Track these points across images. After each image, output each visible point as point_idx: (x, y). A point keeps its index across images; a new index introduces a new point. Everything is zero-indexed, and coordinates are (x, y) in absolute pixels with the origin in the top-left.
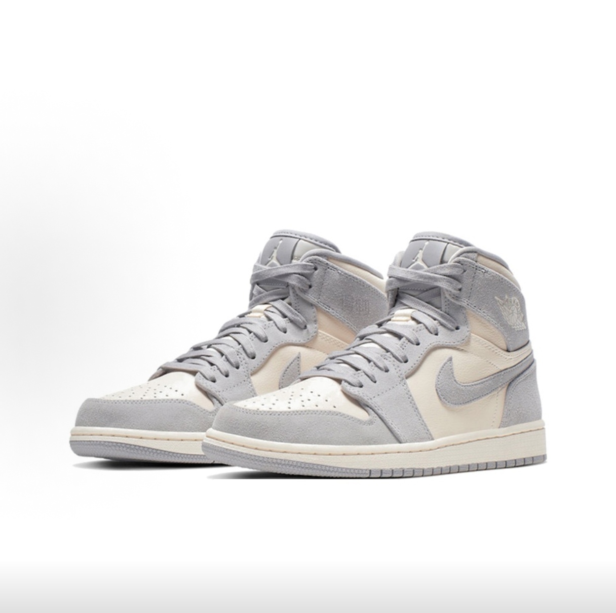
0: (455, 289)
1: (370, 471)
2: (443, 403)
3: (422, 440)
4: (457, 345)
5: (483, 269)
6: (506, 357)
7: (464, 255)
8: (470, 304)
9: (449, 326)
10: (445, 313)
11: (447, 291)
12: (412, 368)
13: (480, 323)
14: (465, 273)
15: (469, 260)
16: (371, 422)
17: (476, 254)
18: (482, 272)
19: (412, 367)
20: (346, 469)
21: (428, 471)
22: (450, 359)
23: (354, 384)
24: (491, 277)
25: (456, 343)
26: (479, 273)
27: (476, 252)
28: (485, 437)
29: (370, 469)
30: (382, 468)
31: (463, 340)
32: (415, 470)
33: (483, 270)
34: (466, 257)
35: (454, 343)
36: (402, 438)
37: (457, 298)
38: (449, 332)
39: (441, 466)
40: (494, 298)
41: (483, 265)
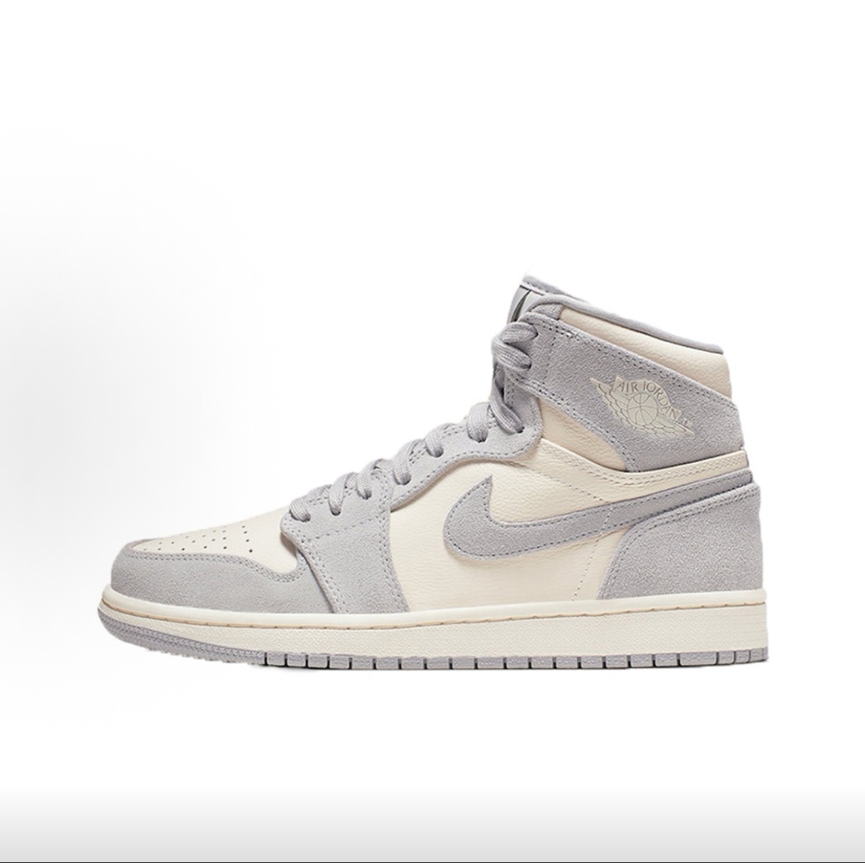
0: (517, 366)
1: (266, 654)
2: (451, 553)
3: (380, 609)
4: (511, 458)
5: (569, 331)
6: (617, 480)
7: (539, 308)
8: (543, 390)
9: (507, 426)
10: (507, 405)
11: (508, 369)
12: (408, 494)
13: (564, 422)
14: (537, 338)
15: (544, 317)
16: (291, 577)
17: (558, 307)
18: (568, 336)
19: (409, 492)
20: (226, 648)
21: (386, 662)
22: (488, 481)
23: (296, 517)
24: (580, 344)
25: (510, 455)
26: (561, 338)
27: (558, 304)
28: (557, 614)
29: (265, 651)
30: (286, 651)
31: (522, 449)
32: (354, 659)
33: (569, 334)
34: (540, 312)
35: (507, 454)
36: (337, 605)
37: (521, 379)
38: (505, 436)
39: (426, 656)
40: (588, 380)
41: (571, 325)
